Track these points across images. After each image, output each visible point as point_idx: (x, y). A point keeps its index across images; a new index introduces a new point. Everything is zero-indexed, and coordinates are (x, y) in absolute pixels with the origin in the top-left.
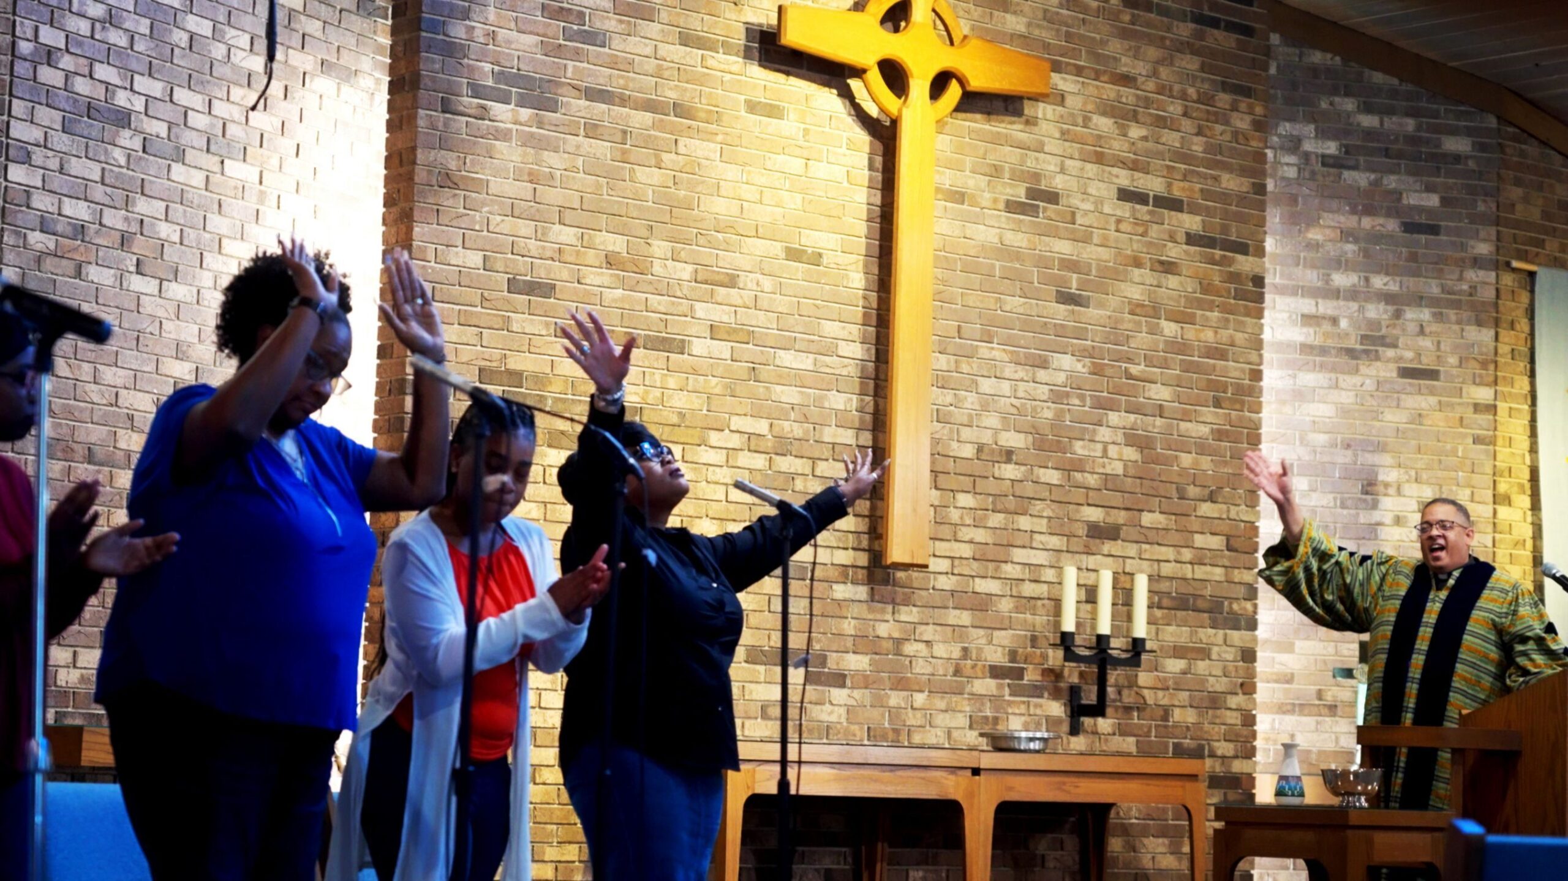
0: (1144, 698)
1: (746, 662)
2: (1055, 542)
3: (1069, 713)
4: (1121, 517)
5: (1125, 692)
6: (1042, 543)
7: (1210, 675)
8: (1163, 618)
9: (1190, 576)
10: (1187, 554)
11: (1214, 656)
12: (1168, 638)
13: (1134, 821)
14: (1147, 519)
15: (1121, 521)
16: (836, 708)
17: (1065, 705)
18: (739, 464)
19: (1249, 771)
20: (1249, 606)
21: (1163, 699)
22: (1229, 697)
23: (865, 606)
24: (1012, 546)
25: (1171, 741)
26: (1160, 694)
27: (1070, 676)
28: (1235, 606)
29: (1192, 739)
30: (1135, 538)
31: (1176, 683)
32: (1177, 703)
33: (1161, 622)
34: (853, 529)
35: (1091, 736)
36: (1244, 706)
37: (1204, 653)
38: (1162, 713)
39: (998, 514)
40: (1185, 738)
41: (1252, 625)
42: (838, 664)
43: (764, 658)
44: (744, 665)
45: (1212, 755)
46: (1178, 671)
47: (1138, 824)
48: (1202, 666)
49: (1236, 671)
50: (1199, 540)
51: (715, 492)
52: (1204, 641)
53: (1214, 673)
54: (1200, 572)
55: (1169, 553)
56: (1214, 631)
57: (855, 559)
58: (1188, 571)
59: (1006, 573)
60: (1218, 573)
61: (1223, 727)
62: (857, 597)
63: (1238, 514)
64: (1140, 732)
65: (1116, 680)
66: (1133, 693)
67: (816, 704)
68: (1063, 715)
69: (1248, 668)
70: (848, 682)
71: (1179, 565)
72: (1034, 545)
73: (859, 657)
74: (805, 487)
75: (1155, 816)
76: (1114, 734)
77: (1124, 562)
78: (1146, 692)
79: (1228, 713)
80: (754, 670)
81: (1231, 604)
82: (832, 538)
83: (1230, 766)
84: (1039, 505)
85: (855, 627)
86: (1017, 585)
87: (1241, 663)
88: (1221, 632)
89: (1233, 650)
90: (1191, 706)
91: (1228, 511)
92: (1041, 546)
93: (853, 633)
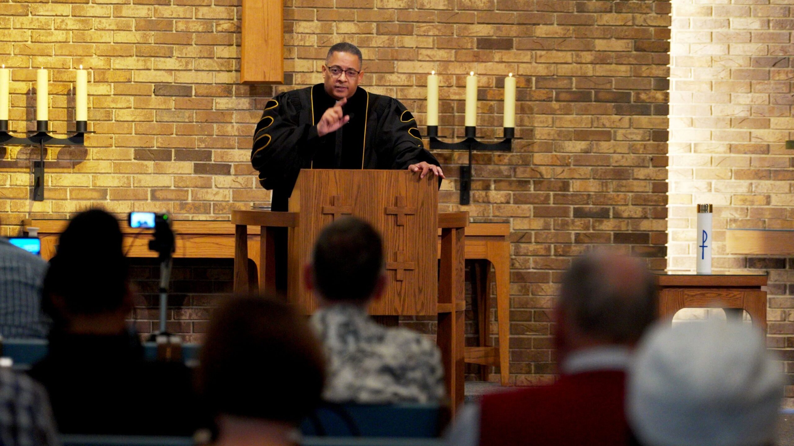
0: (540, 173)
1: (135, 159)
2: (442, 54)
3: (459, 187)
4: (513, 31)
5: (520, 170)
6: (427, 55)
7: (614, 153)
8: (560, 109)
9: (590, 73)
10: (587, 57)
11: (619, 137)
12: (566, 124)
13: (532, 270)
14: (541, 31)
15: (513, 34)
16: (221, 190)
17: (456, 181)
18: (124, 15)
19: (660, 229)
20: (659, 95)
21: (561, 173)
22: (636, 170)
23: (247, 113)
24: (396, 60)
25: (572, 207)
26: (559, 170)
27: (459, 158)
28: (643, 96)
29: (593, 204)
30: (528, 47)
31: (576, 161)
32: (577, 176)
33: (558, 112)
34: (235, 57)
35: (483, 205)
36: (653, 176)
37: (607, 136)
38: (561, 184)
39: (382, 36)
40: (588, 204)
41: (663, 110)
42: (222, 157)
43: (152, 156)
44: (133, 161)
45: (617, 216)
46: (579, 151)
47: (535, 273)
48: (605, 146)
49: (645, 148)
50: (600, 44)
51: (102, 37)
52: (608, 125)
53: (619, 150)
54: (601, 70)
55: (568, 56)
56: (619, 117)
57: (236, 78)
58: (589, 70)
59: (390, 81)
60: (623, 71)
61: (630, 194)
62: (240, 107)
63: (645, 20)
64: (536, 201)
65: (509, 160)
66: (528, 170)
67: (202, 187)
68: (453, 189)
69: (658, 146)
70: (232, 171)
71: (579, 66)
72: (420, 58)
73: (242, 152)
74: (186, 28)
75: (553, 266)
76: (508, 203)
77: (518, 67)
78: (543, 169)
79: (635, 182)
80: (142, 164)
81: (638, 94)
82: (215, 64)
83: (638, 225)
84: (425, 27)
85: (238, 129)
86: (402, 90)
87: (651, 142)
88: (627, 117)
89: (641, 131)
90: (594, 179)
91: (634, 18)
92: (428, 59)
93: (237, 134)
